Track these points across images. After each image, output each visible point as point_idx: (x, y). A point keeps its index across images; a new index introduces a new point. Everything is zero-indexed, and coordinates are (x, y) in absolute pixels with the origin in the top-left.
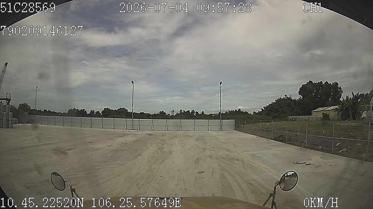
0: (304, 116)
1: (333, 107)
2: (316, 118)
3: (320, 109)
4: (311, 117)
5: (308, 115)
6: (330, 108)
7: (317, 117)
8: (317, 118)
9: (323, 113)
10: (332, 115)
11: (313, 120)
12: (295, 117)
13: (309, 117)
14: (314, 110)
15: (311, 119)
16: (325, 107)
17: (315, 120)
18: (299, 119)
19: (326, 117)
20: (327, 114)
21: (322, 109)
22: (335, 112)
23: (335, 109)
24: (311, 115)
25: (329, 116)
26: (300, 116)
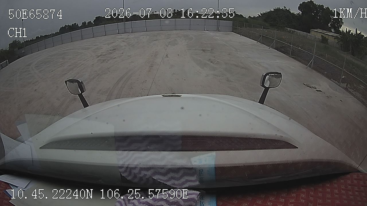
0: (302, 32)
1: (332, 34)
2: (314, 38)
3: (320, 31)
4: (309, 35)
5: (307, 32)
6: (330, 34)
7: (315, 36)
8: (316, 38)
9: (322, 36)
10: (331, 40)
11: (310, 39)
12: (293, 30)
13: (307, 34)
14: (313, 29)
15: (309, 37)
16: (325, 30)
17: (313, 39)
18: (297, 33)
19: (324, 40)
20: (326, 38)
21: (322, 31)
22: (335, 39)
23: (335, 36)
24: (310, 33)
25: (327, 41)
26: (297, 31)
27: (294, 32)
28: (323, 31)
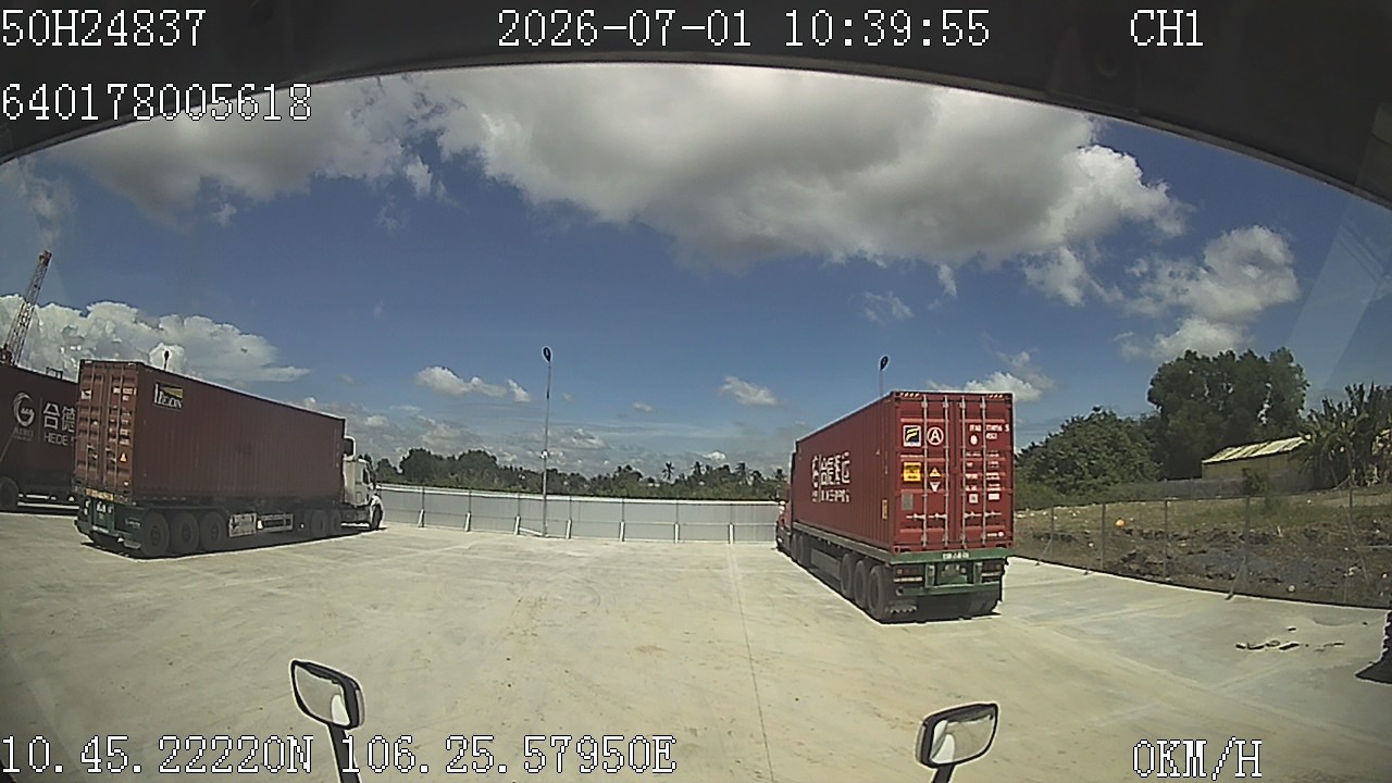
0: (1171, 482)
1: (1278, 445)
2: (1219, 488)
3: (1234, 453)
4: (1200, 486)
5: (1190, 478)
6: (1268, 450)
7: (1222, 480)
8: (1223, 487)
9: (1244, 470)
10: (1279, 472)
13: (1193, 483)
14: (1209, 458)
15: (1199, 493)
16: (1249, 444)
17: (1213, 494)
19: (1255, 480)
20: (1260, 470)
21: (1240, 454)
22: (1292, 461)
23: (1290, 449)
24: (1201, 478)
28: (1244, 451)
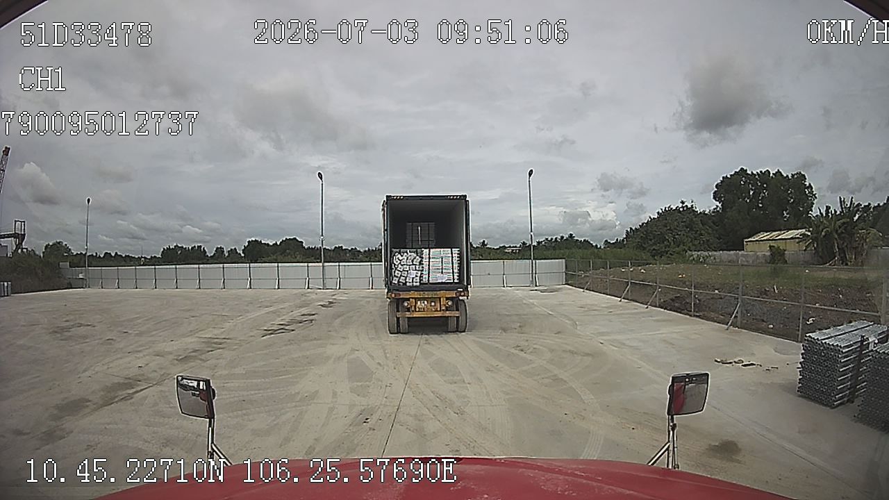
0: (725, 252)
1: (793, 233)
2: (755, 258)
3: (764, 236)
4: (742, 255)
5: (736, 250)
6: (787, 235)
8: (757, 256)
10: (791, 250)
11: (746, 263)
12: (706, 253)
13: (738, 254)
14: (749, 238)
15: (742, 260)
16: (775, 231)
17: (751, 262)
18: (715, 259)
19: (777, 255)
20: (781, 248)
21: (769, 237)
22: (800, 244)
23: (799, 236)
24: (743, 250)
25: (784, 254)
26: (715, 253)
27: (707, 257)
28: (771, 235)
